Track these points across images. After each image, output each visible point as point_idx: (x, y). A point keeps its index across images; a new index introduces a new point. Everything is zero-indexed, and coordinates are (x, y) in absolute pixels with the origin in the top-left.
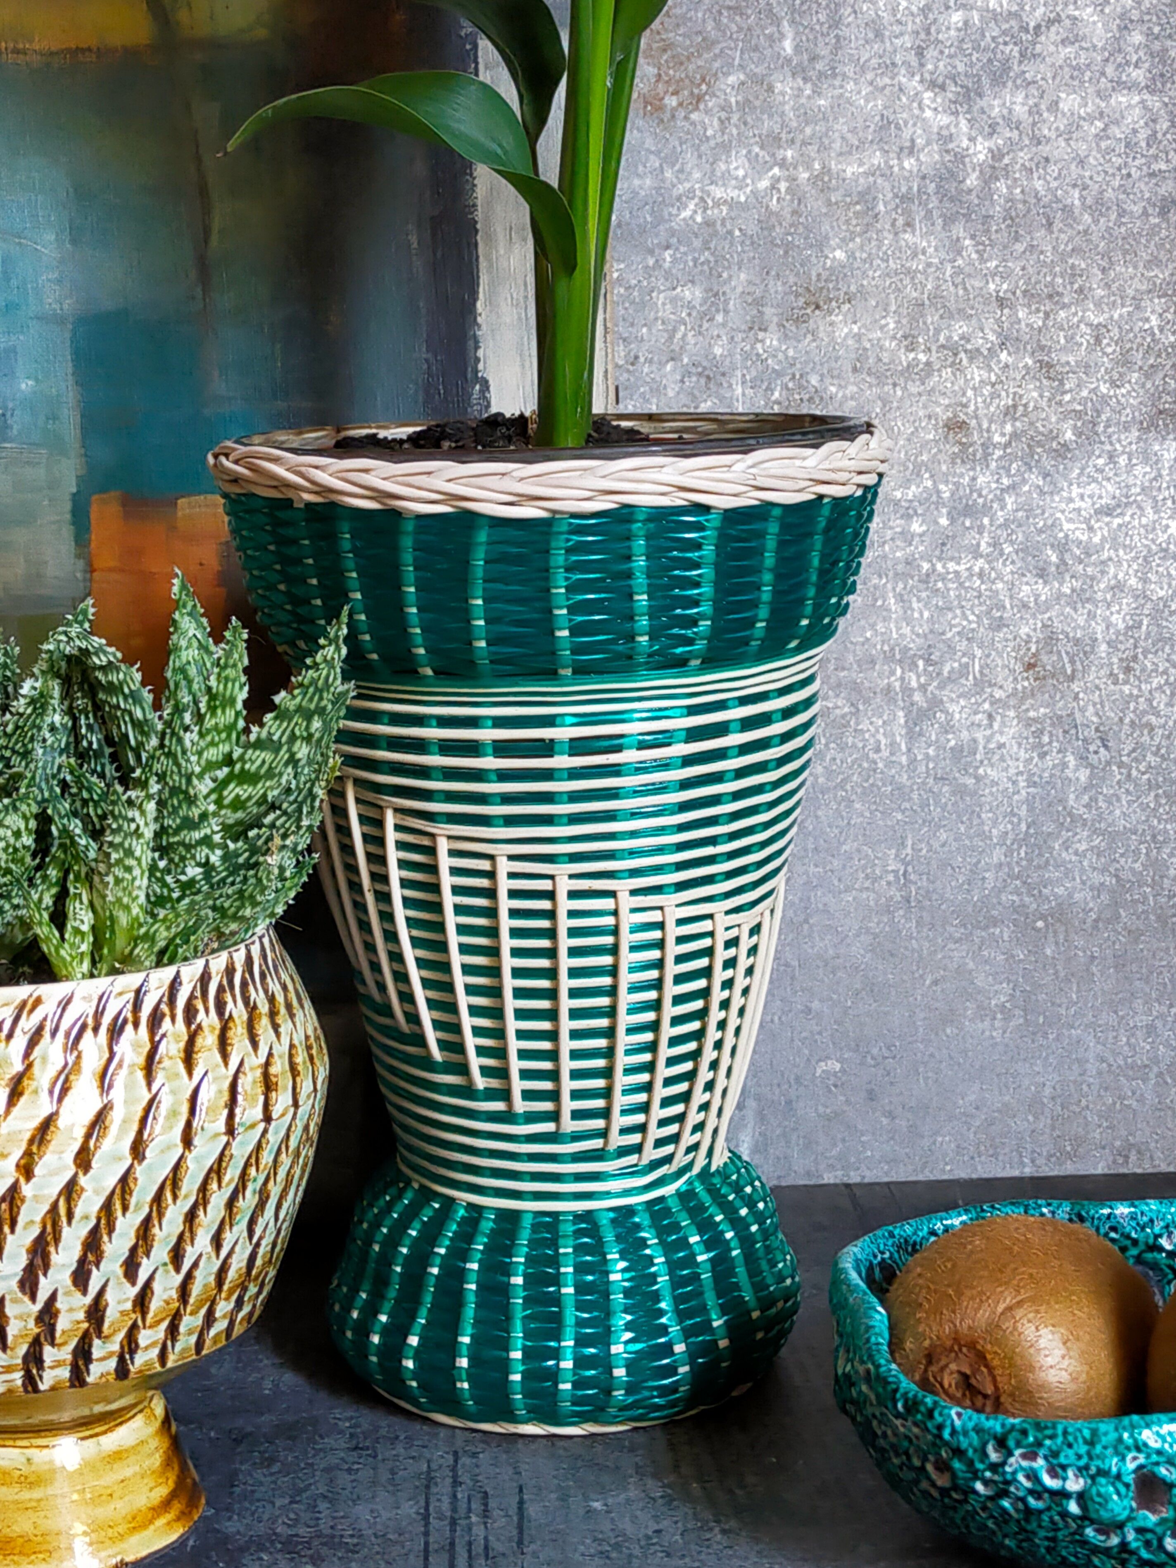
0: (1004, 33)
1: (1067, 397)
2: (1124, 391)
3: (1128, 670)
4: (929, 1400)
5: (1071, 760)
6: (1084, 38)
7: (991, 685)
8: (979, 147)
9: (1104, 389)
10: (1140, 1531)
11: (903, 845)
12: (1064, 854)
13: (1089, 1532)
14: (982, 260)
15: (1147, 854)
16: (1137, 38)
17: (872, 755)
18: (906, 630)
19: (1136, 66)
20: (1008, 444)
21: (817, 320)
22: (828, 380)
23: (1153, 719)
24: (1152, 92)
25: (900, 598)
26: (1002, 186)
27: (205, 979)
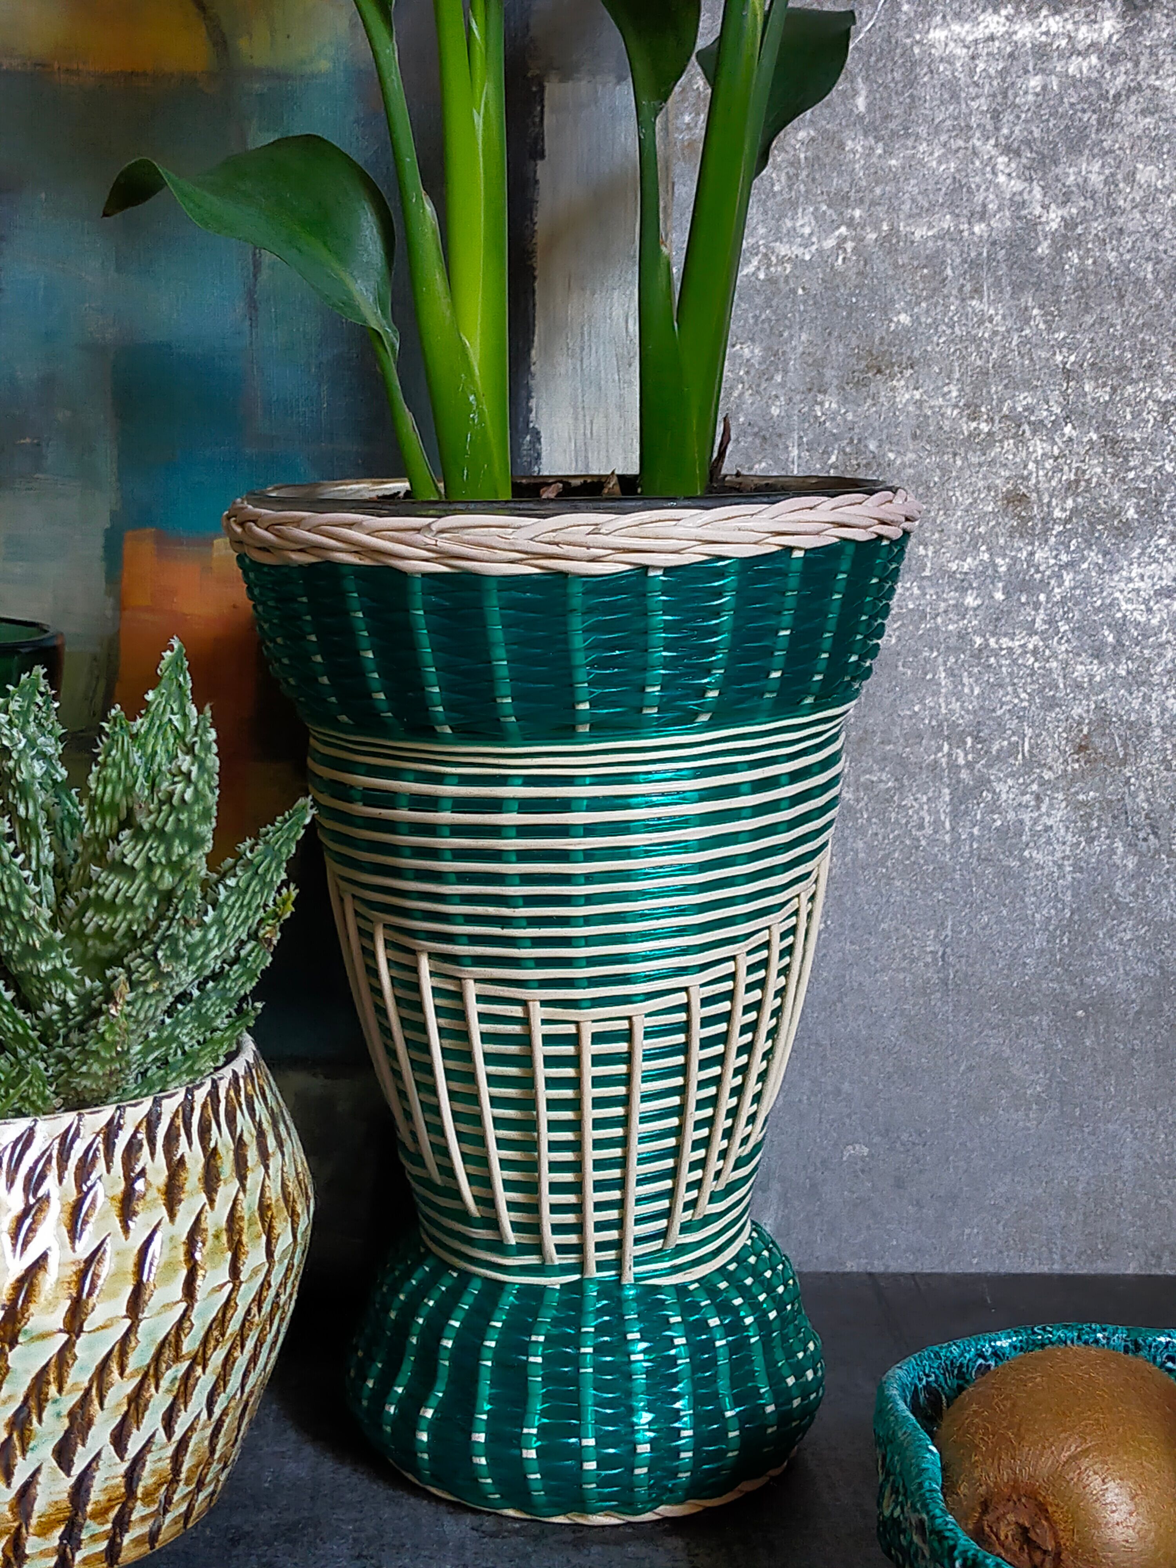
0: (1083, 100)
1: (1131, 475)
5: (1118, 844)
6: (1164, 109)
7: (1042, 766)
8: (1052, 216)
9: (1169, 467)
11: (942, 926)
12: (1108, 943)
14: (1049, 329)
17: (915, 832)
18: (956, 706)
20: (1068, 520)
21: (877, 383)
22: (887, 447)
25: (950, 673)
26: (1073, 256)
27: (151, 1121)
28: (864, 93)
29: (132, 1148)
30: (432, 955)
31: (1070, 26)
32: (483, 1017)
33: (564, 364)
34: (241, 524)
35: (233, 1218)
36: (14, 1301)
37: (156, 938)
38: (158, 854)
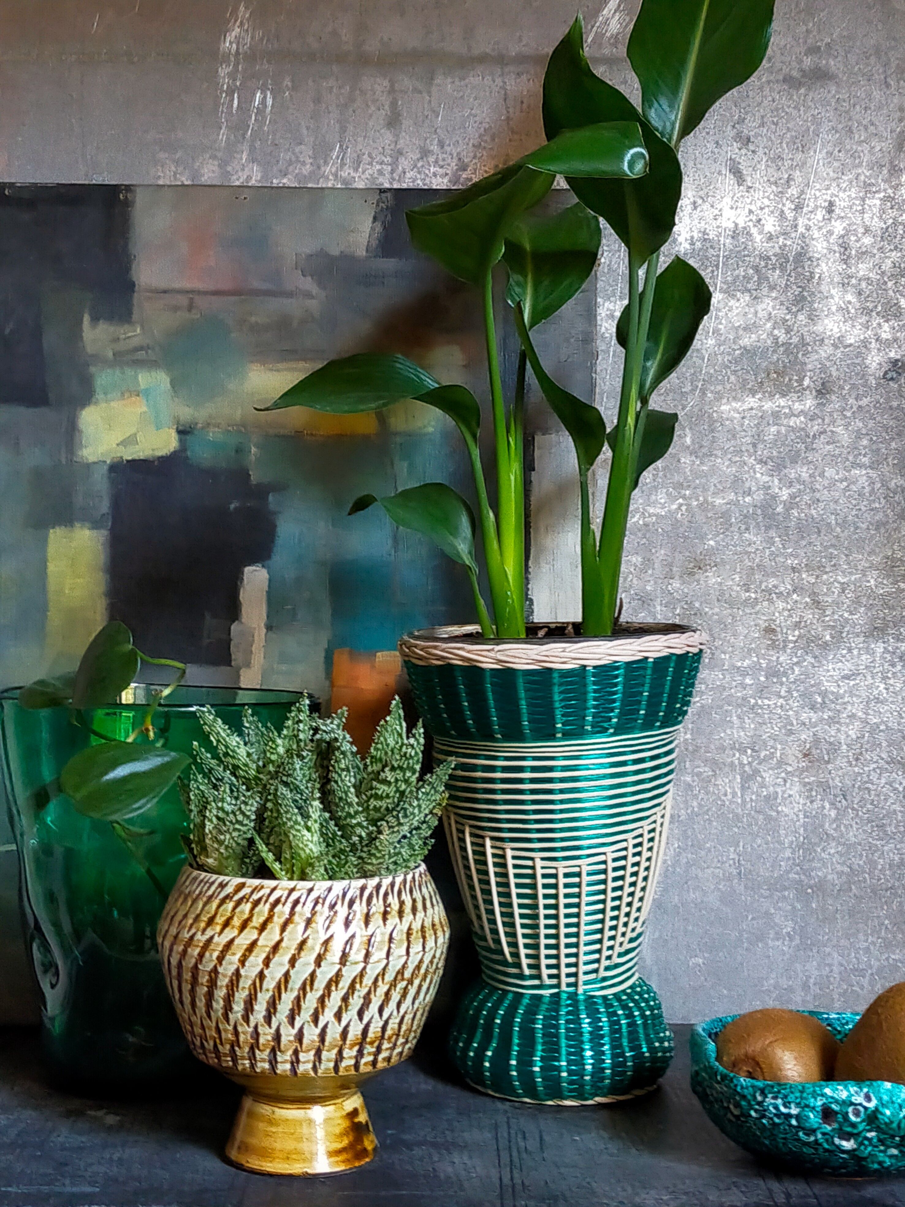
0: (797, 437)
1: (827, 619)
2: (856, 617)
3: (857, 759)
4: (732, 1075)
5: (827, 806)
6: (838, 441)
7: (786, 764)
8: (784, 493)
9: (846, 615)
10: (824, 1134)
11: (738, 845)
12: (823, 854)
13: (801, 1134)
14: (784, 548)
15: (866, 856)
16: (865, 442)
17: (723, 798)
18: (742, 734)
19: (865, 456)
20: (796, 642)
21: (700, 575)
22: (704, 605)
23: (870, 786)
24: (872, 469)
25: (739, 717)
26: (795, 512)
27: (392, 885)
28: (689, 435)
29: (386, 895)
30: (492, 838)
31: (790, 403)
32: (515, 866)
33: (545, 568)
34: (408, 648)
35: (423, 927)
36: (345, 949)
37: (399, 809)
38: (400, 776)
